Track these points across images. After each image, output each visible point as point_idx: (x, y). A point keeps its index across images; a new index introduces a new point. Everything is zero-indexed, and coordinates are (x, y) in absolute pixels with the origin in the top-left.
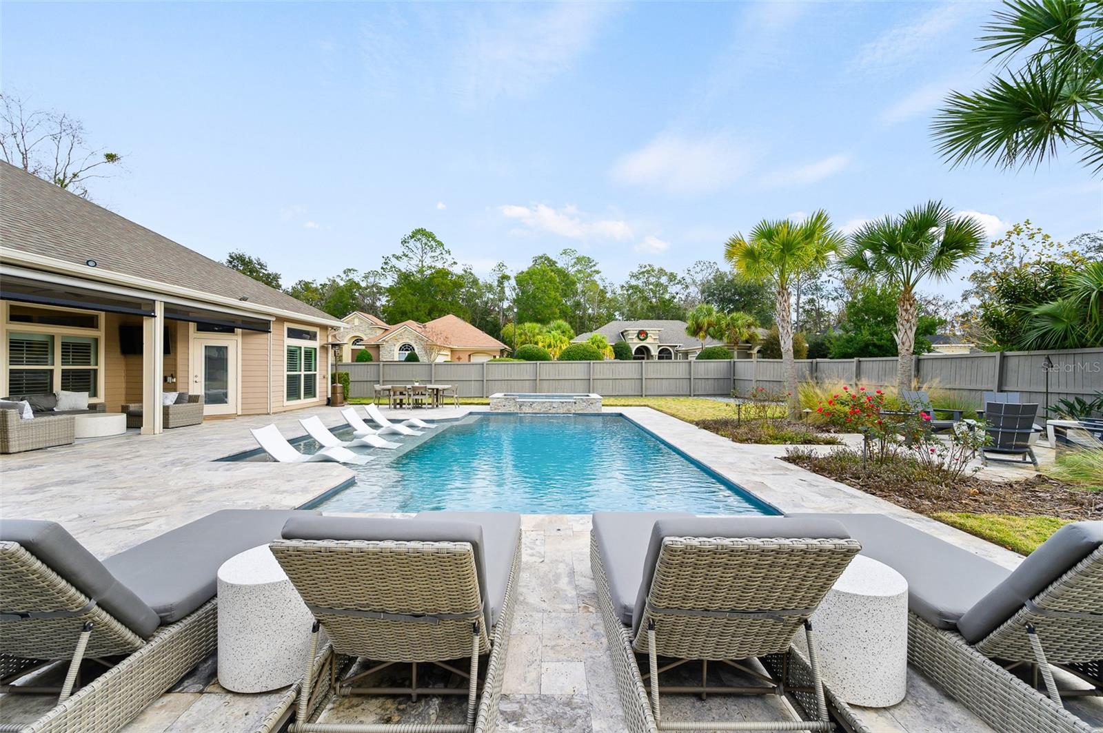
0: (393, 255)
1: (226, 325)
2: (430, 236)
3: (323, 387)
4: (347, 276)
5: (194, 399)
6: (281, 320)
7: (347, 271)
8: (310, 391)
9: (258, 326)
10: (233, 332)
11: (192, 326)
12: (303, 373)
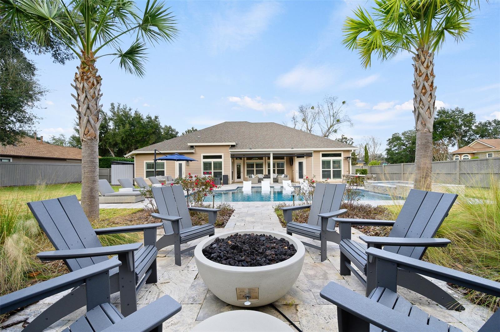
1: (301, 156)
6: (317, 152)
8: (337, 176)
10: (304, 157)
11: (296, 157)
12: (332, 169)
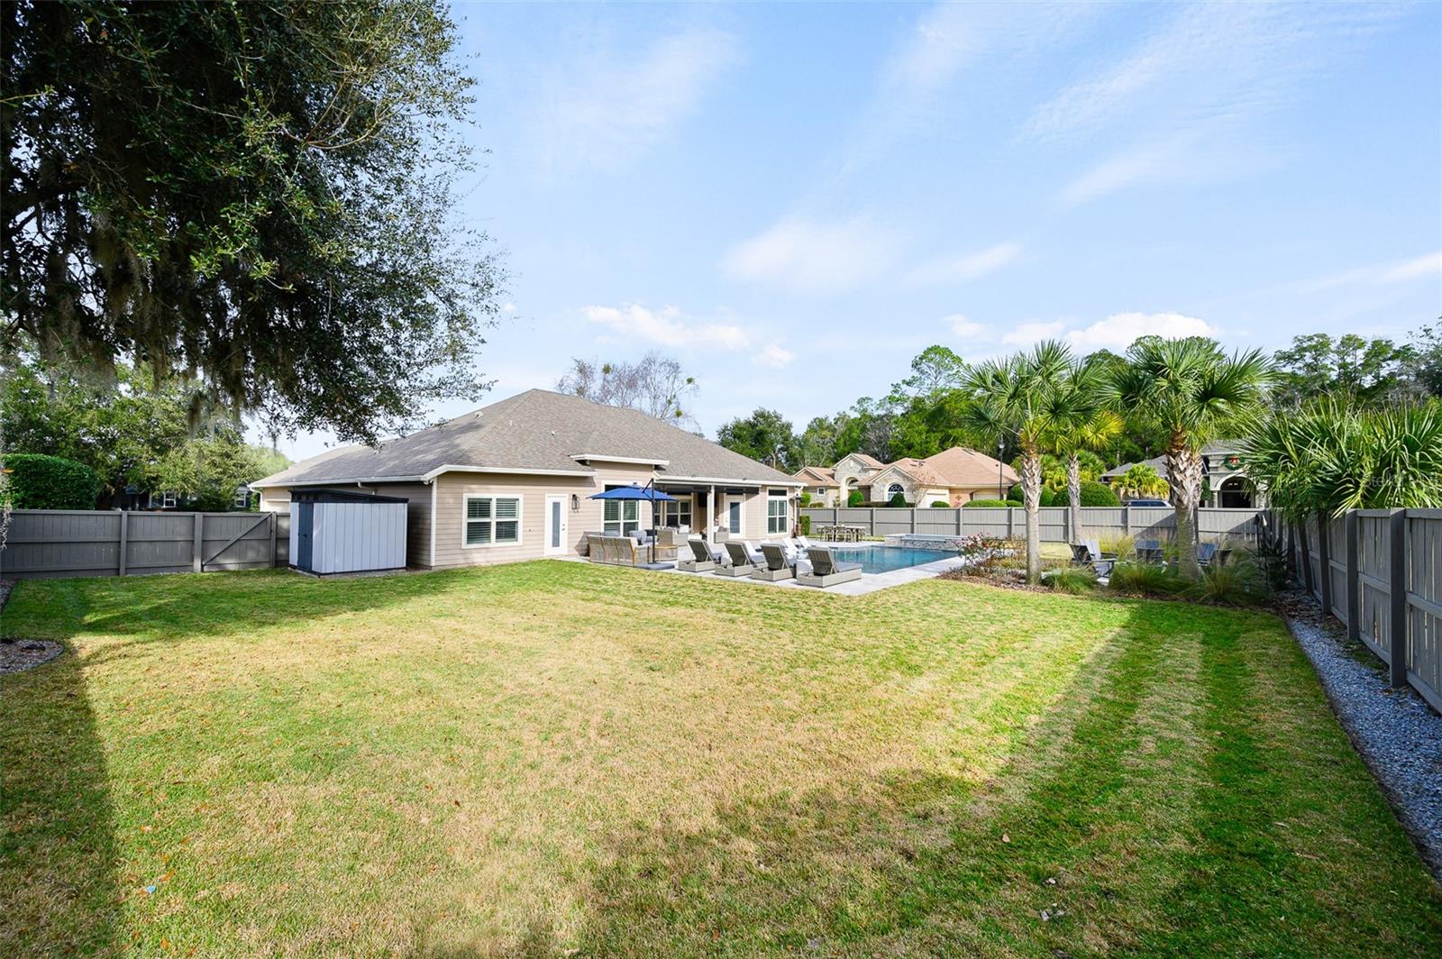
0: (904, 381)
1: (739, 492)
2: (946, 352)
3: (790, 525)
4: (862, 405)
5: (725, 530)
6: (764, 486)
7: (861, 401)
8: (782, 528)
9: (753, 491)
10: (741, 495)
11: (726, 495)
12: (778, 517)
